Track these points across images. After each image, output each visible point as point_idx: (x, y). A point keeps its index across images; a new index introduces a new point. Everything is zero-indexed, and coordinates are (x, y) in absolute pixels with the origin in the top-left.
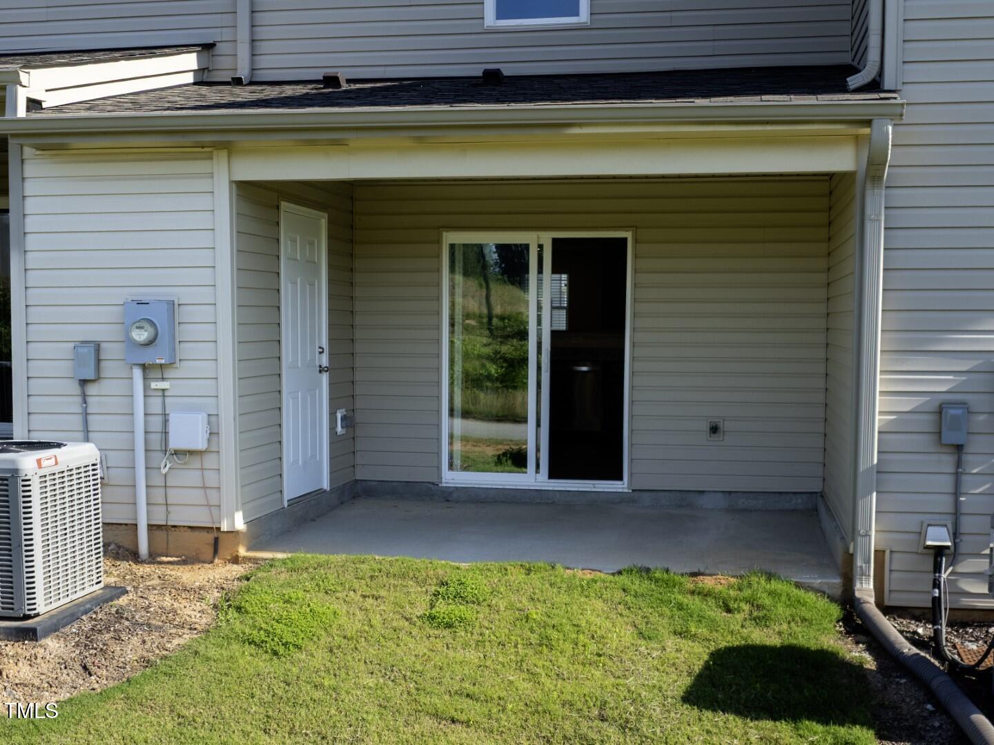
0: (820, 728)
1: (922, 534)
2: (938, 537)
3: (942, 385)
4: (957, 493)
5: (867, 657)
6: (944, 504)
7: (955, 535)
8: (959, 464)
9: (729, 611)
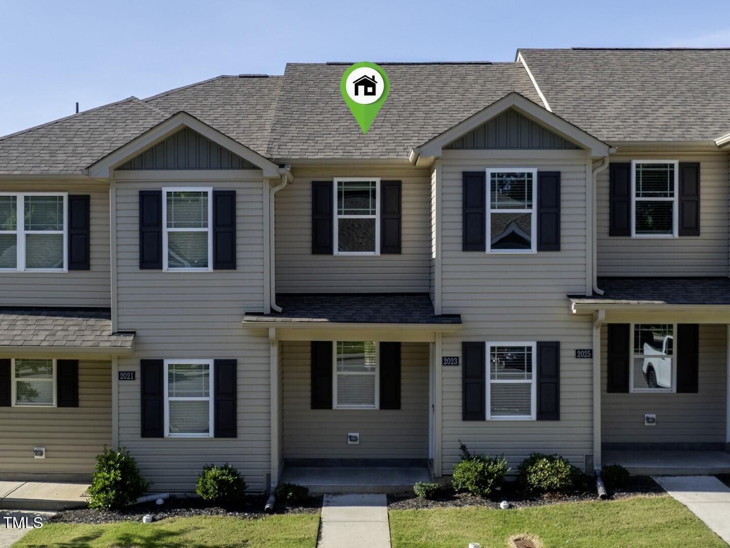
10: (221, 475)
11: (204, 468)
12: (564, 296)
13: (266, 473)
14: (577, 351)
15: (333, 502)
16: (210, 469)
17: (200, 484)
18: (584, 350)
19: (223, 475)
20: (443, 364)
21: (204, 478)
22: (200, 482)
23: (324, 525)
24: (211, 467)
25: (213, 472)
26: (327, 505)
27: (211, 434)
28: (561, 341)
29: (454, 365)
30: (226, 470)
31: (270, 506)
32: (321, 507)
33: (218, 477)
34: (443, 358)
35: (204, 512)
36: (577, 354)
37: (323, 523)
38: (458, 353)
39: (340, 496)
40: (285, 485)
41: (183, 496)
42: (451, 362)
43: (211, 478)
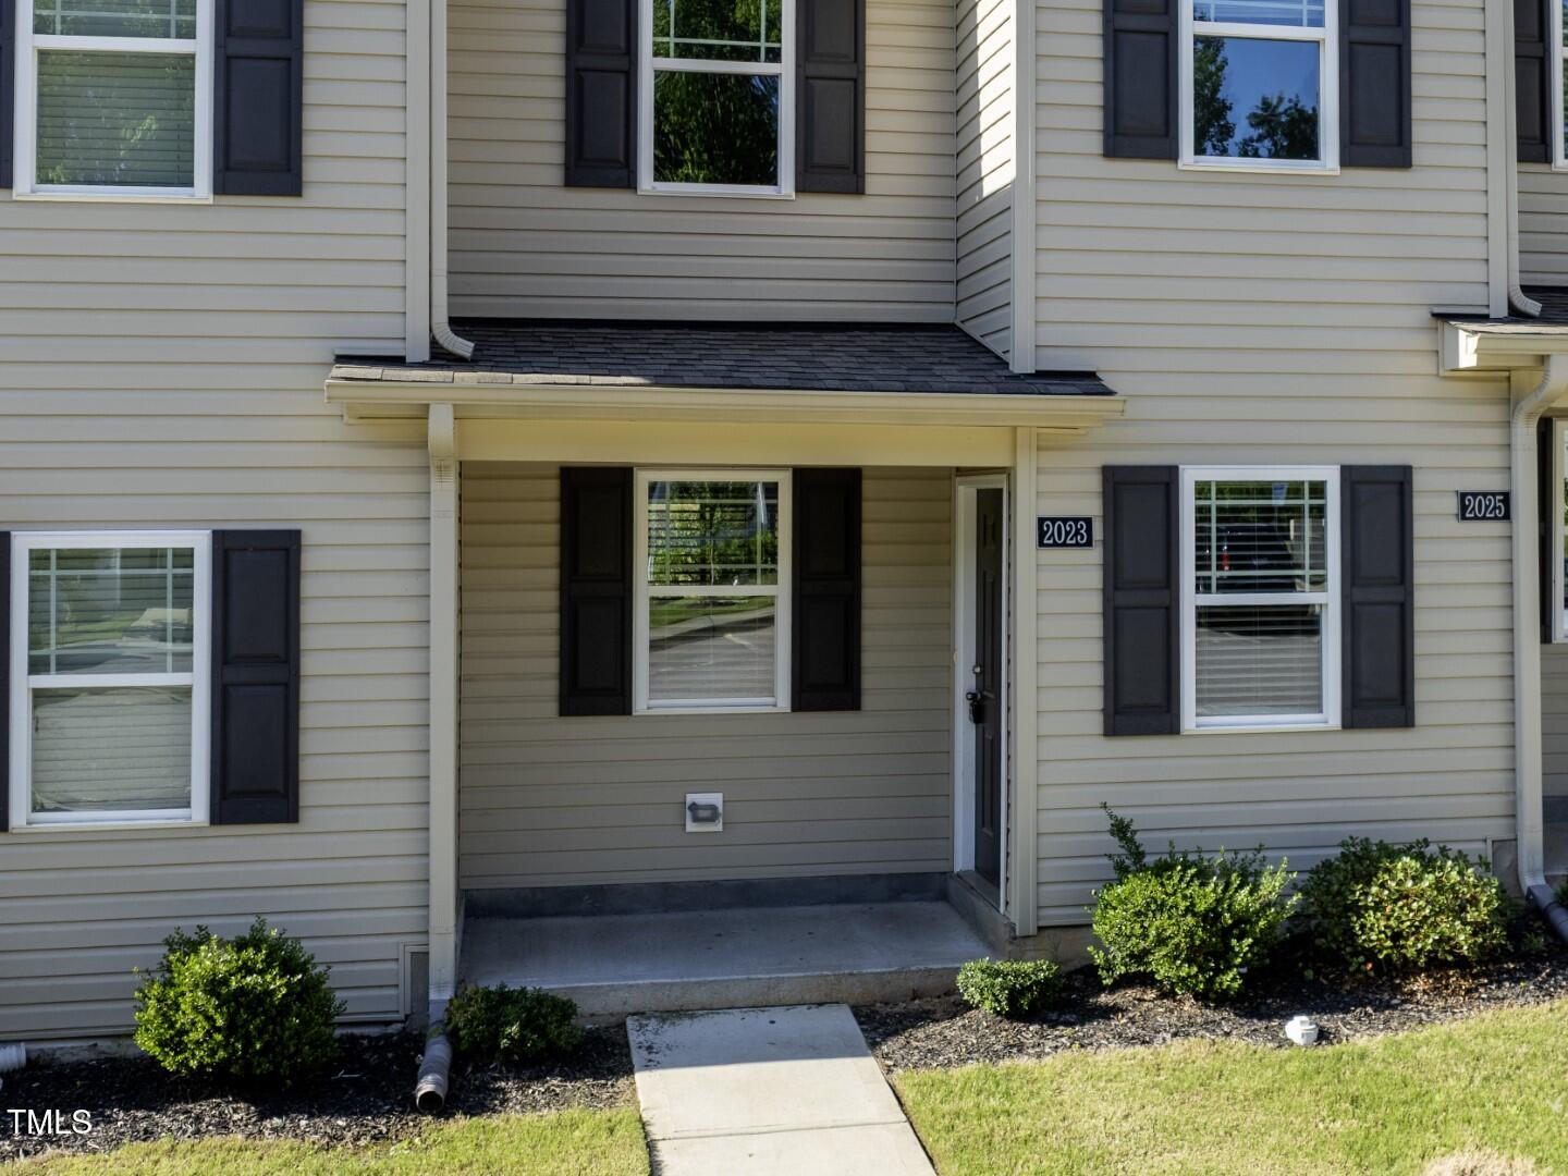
10: (239, 969)
11: (170, 944)
12: (1425, 315)
13: (409, 949)
14: (1463, 496)
15: (668, 1047)
16: (192, 947)
17: (152, 1012)
18: (1485, 495)
19: (247, 969)
20: (1041, 544)
21: (169, 984)
22: (152, 1002)
23: (665, 1153)
24: (195, 937)
25: (207, 961)
26: (649, 1065)
27: (199, 811)
28: (1414, 465)
29: (1077, 545)
30: (258, 950)
31: (436, 1083)
32: (630, 1072)
33: (225, 982)
34: (1041, 521)
35: (166, 1121)
36: (1464, 508)
37: (660, 1145)
38: (1090, 505)
39: (687, 1022)
40: (487, 994)
41: (85, 1056)
42: (1067, 533)
43: (196, 986)
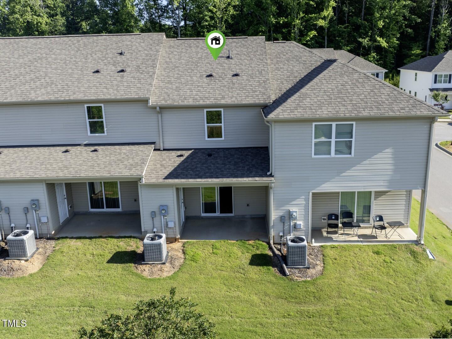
0: (266, 267)
1: (279, 234)
2: (281, 234)
3: (281, 214)
4: (284, 228)
5: (272, 254)
6: (282, 229)
7: (284, 233)
8: (284, 224)
9: (253, 247)
